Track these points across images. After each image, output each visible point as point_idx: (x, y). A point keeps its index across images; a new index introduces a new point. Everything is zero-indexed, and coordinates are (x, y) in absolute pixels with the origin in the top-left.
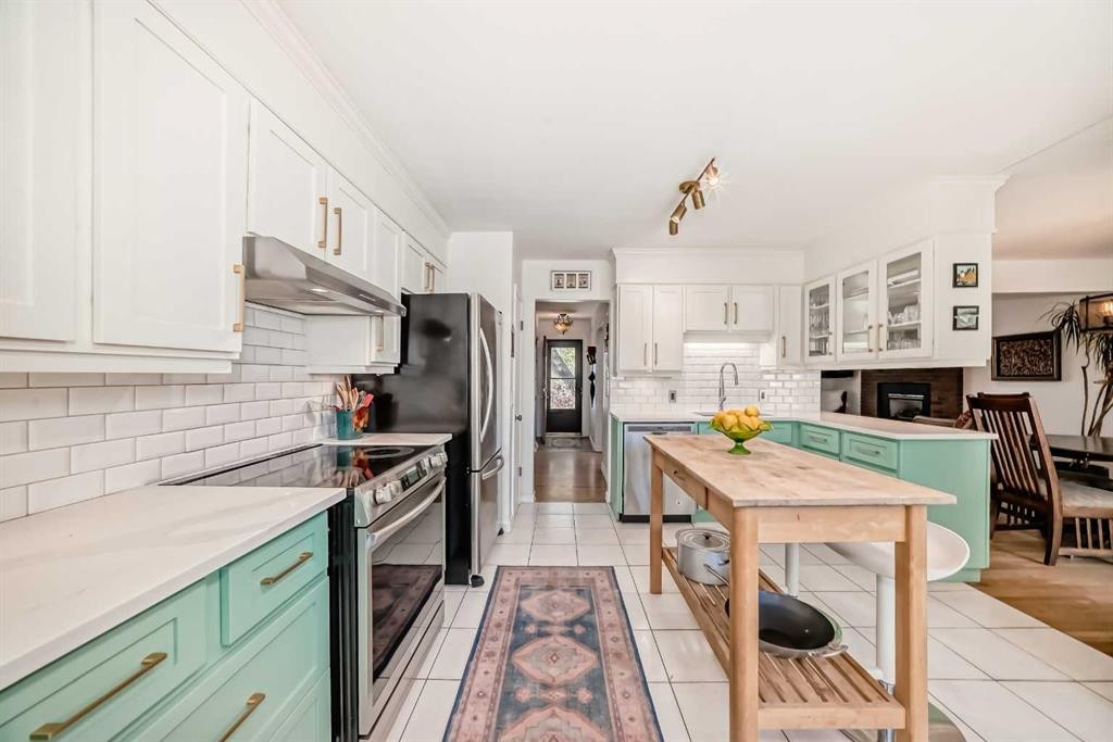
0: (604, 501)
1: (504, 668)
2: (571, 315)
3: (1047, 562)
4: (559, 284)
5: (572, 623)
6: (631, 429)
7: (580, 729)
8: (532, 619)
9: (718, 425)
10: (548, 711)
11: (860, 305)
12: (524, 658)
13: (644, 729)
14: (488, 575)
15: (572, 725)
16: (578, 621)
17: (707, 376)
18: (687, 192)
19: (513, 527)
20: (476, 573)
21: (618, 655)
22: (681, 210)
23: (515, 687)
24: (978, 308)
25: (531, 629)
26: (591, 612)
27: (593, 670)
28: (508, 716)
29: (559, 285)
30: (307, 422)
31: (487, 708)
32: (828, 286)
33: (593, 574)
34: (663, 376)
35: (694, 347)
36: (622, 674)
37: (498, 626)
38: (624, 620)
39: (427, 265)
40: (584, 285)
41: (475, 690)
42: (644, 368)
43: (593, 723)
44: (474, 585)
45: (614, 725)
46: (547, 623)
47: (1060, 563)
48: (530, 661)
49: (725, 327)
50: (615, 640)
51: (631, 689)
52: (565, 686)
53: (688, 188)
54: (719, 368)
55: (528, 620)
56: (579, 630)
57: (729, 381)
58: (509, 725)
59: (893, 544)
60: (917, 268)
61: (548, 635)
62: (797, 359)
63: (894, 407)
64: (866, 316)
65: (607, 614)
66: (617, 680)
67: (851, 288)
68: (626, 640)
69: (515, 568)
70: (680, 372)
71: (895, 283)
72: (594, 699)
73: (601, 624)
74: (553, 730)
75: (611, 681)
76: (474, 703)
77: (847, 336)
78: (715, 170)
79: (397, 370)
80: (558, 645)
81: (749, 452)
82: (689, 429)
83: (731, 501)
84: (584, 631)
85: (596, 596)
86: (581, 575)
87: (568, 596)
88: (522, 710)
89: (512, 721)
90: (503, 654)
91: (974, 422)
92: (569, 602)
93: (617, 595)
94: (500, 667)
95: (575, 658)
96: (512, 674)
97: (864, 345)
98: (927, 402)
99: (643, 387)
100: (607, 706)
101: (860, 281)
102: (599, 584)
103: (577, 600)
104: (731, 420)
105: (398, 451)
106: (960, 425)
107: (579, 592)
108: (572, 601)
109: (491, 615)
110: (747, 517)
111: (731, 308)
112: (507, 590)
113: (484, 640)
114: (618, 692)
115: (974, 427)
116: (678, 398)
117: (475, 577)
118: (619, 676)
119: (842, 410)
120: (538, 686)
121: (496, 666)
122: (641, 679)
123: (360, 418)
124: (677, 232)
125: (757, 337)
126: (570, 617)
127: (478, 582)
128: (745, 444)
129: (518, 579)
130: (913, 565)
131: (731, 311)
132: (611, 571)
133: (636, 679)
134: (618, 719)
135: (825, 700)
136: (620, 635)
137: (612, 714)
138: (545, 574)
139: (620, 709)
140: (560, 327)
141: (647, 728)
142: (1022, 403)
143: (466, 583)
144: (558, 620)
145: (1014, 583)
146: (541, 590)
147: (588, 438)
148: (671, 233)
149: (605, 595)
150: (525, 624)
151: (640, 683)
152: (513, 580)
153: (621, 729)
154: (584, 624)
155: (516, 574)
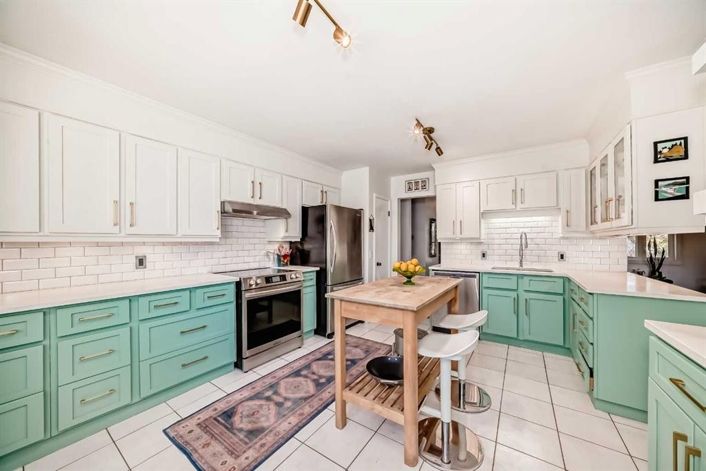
17: (509, 241)
24: (688, 178)
29: (410, 189)
30: (266, 259)
32: (595, 167)
34: (478, 242)
39: (322, 192)
40: (424, 187)
42: (453, 237)
49: (514, 207)
70: (478, 239)
79: (301, 240)
99: (463, 248)
116: (487, 257)
131: (518, 195)
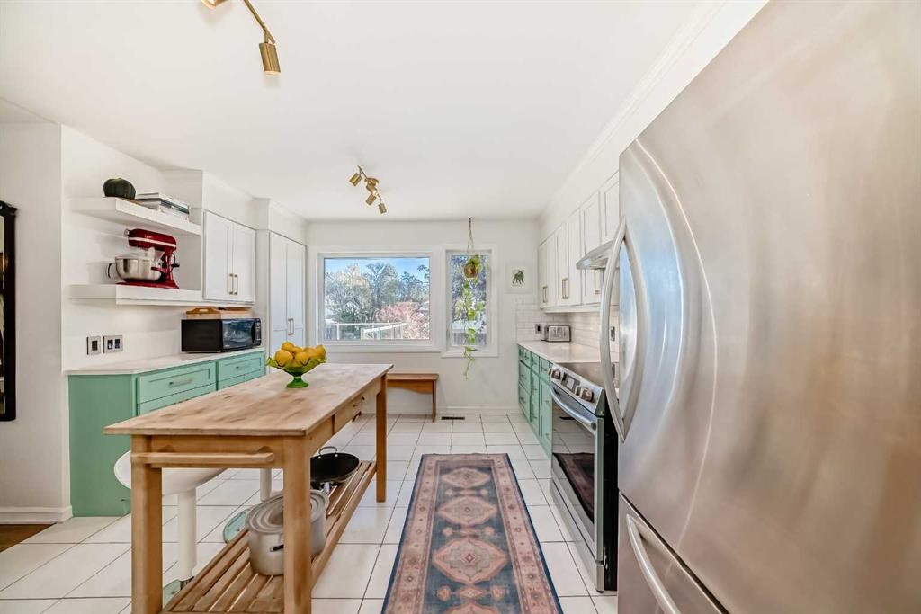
1: (510, 548)
5: (453, 602)
7: (453, 516)
10: (472, 523)
12: (497, 558)
15: (458, 518)
21: (414, 562)
23: (497, 536)
27: (438, 548)
28: (496, 520)
31: (511, 523)
36: (416, 546)
43: (445, 518)
45: (433, 518)
46: (481, 601)
48: (492, 555)
51: (413, 537)
52: (461, 537)
56: (445, 593)
61: (478, 585)
66: (422, 541)
72: (441, 530)
74: (468, 515)
75: (427, 541)
76: (521, 526)
80: (468, 572)
84: (440, 592)
88: (489, 523)
89: (492, 518)
90: (516, 560)
94: (514, 549)
95: (452, 560)
96: (502, 544)
100: (434, 526)
114: (424, 533)
118: (419, 544)
121: (517, 549)
133: (406, 543)
134: (429, 521)
137: (432, 523)
139: (425, 524)
144: (466, 606)
150: (507, 599)
153: (429, 516)
154: (439, 602)
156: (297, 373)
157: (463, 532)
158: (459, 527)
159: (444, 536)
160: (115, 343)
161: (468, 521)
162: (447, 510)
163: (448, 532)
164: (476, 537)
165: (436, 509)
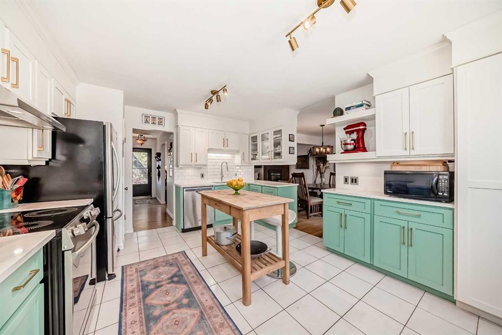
0: (172, 225)
1: (142, 307)
2: (146, 136)
3: (308, 218)
4: (147, 121)
5: (172, 277)
6: (187, 191)
7: (187, 313)
8: (150, 283)
9: (230, 185)
10: (171, 313)
11: (266, 143)
12: (152, 299)
13: (212, 301)
14: (118, 272)
15: (183, 313)
16: (175, 276)
17: (215, 167)
18: (214, 94)
19: (124, 246)
20: (111, 273)
21: (195, 282)
22: (211, 100)
23: (152, 311)
24: (295, 147)
25: (152, 287)
26: (179, 271)
27: (187, 291)
28: (151, 324)
31: (139, 326)
32: (257, 136)
33: (175, 256)
34: (199, 167)
35: (212, 155)
36: (199, 288)
37: (133, 292)
38: (195, 269)
39: (66, 100)
40: (160, 123)
41: (129, 322)
42: (191, 164)
43: (192, 308)
44: (109, 279)
45: (200, 305)
46: (159, 282)
47: (310, 218)
48: (156, 299)
49: (223, 148)
50: (193, 277)
51: (204, 291)
52: (176, 301)
53: (214, 93)
54: (221, 164)
55: (149, 283)
56: (175, 279)
57: (225, 169)
58: (153, 327)
59: (281, 215)
60: (281, 134)
61: (161, 286)
62: (247, 161)
63: (273, 177)
64: (268, 147)
65: (187, 269)
66: (197, 291)
67: (264, 138)
68: (197, 276)
69: (133, 264)
70: (206, 165)
71: (276, 138)
72: (190, 301)
73: (185, 274)
74: (175, 318)
75: (195, 292)
76: (130, 327)
77: (263, 154)
78: (226, 90)
79: (47, 163)
80: (167, 288)
81: (240, 194)
82: (211, 189)
83: (242, 208)
84: (178, 279)
85: (180, 264)
86: (170, 258)
87: (166, 268)
88: (157, 319)
89: (154, 325)
90: (140, 302)
91: (293, 181)
92: (167, 270)
93: (189, 261)
94: (140, 307)
95: (177, 290)
96: (147, 307)
97: (268, 157)
98: (281, 176)
99: (190, 172)
100: (196, 301)
101: (266, 135)
102: (179, 259)
103: (171, 268)
104: (235, 183)
105: (66, 210)
106: (289, 182)
107: (171, 265)
108: (169, 269)
109: (126, 288)
110: (246, 213)
111: (226, 141)
112: (132, 275)
113: (126, 300)
114: (199, 295)
115: (293, 182)
116: (204, 176)
117: (109, 275)
118: (198, 289)
119: (258, 179)
120: (163, 307)
121: (137, 308)
122: (207, 286)
123: (17, 194)
124: (208, 108)
125: (234, 152)
126: (170, 276)
127: (112, 276)
128: (239, 191)
129: (136, 269)
130: (286, 220)
131: (225, 142)
132: (184, 253)
133: (205, 287)
134: (201, 303)
135: (267, 266)
136: (194, 275)
137: (198, 302)
138: (152, 262)
139: (201, 299)
140: (139, 142)
141: (213, 300)
142: (302, 175)
143: (105, 280)
144: (164, 279)
145: (302, 226)
146: (152, 269)
147: (155, 198)
148: (205, 108)
149: (184, 263)
150: (147, 286)
151: (207, 288)
152: (134, 271)
153: (203, 305)
154: (177, 276)
155: (136, 266)
156: (237, 190)
157: (175, 305)
158: (179, 307)
159: (186, 298)
160: (354, 181)
161: (174, 313)
162: (194, 315)
163: (185, 301)
164: (166, 305)
165: (202, 312)
